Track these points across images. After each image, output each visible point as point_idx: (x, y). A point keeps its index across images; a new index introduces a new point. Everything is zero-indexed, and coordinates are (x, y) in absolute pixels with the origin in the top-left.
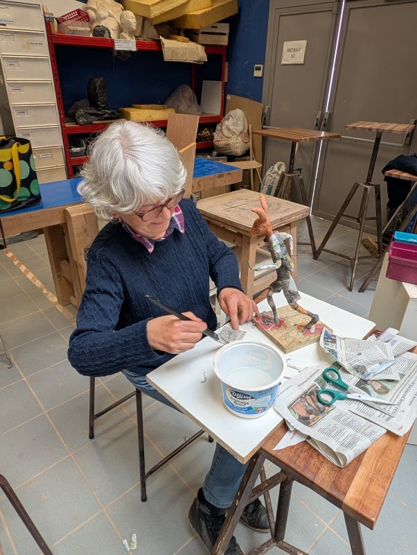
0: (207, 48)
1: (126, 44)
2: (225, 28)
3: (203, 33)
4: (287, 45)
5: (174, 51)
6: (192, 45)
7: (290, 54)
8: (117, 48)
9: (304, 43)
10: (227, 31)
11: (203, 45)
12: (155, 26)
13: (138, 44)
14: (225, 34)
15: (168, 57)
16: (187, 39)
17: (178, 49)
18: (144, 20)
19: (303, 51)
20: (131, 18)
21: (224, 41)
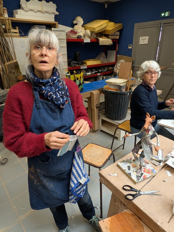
0: (113, 40)
1: (87, 40)
3: (111, 35)
4: (141, 38)
5: (103, 42)
6: (108, 39)
7: (142, 41)
8: (84, 42)
9: (148, 37)
10: (119, 34)
11: (111, 39)
12: (95, 34)
13: (91, 40)
14: (118, 35)
15: (101, 44)
16: (106, 38)
17: (104, 41)
18: (92, 32)
19: (147, 40)
20: (88, 32)
21: (118, 37)
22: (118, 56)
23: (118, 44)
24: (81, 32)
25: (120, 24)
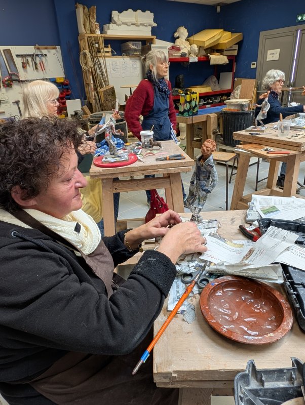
0: (229, 57)
1: (194, 59)
2: (236, 47)
3: (226, 50)
4: (269, 52)
5: (215, 60)
6: (222, 56)
7: (271, 56)
8: (190, 61)
9: (278, 50)
10: (237, 48)
11: (226, 56)
12: (205, 50)
13: (198, 59)
14: (236, 50)
15: (212, 63)
16: (220, 54)
17: (217, 59)
18: (200, 47)
19: (278, 54)
20: (195, 47)
21: (235, 53)
22: (236, 79)
23: (235, 62)
24: (185, 47)
25: (238, 34)
